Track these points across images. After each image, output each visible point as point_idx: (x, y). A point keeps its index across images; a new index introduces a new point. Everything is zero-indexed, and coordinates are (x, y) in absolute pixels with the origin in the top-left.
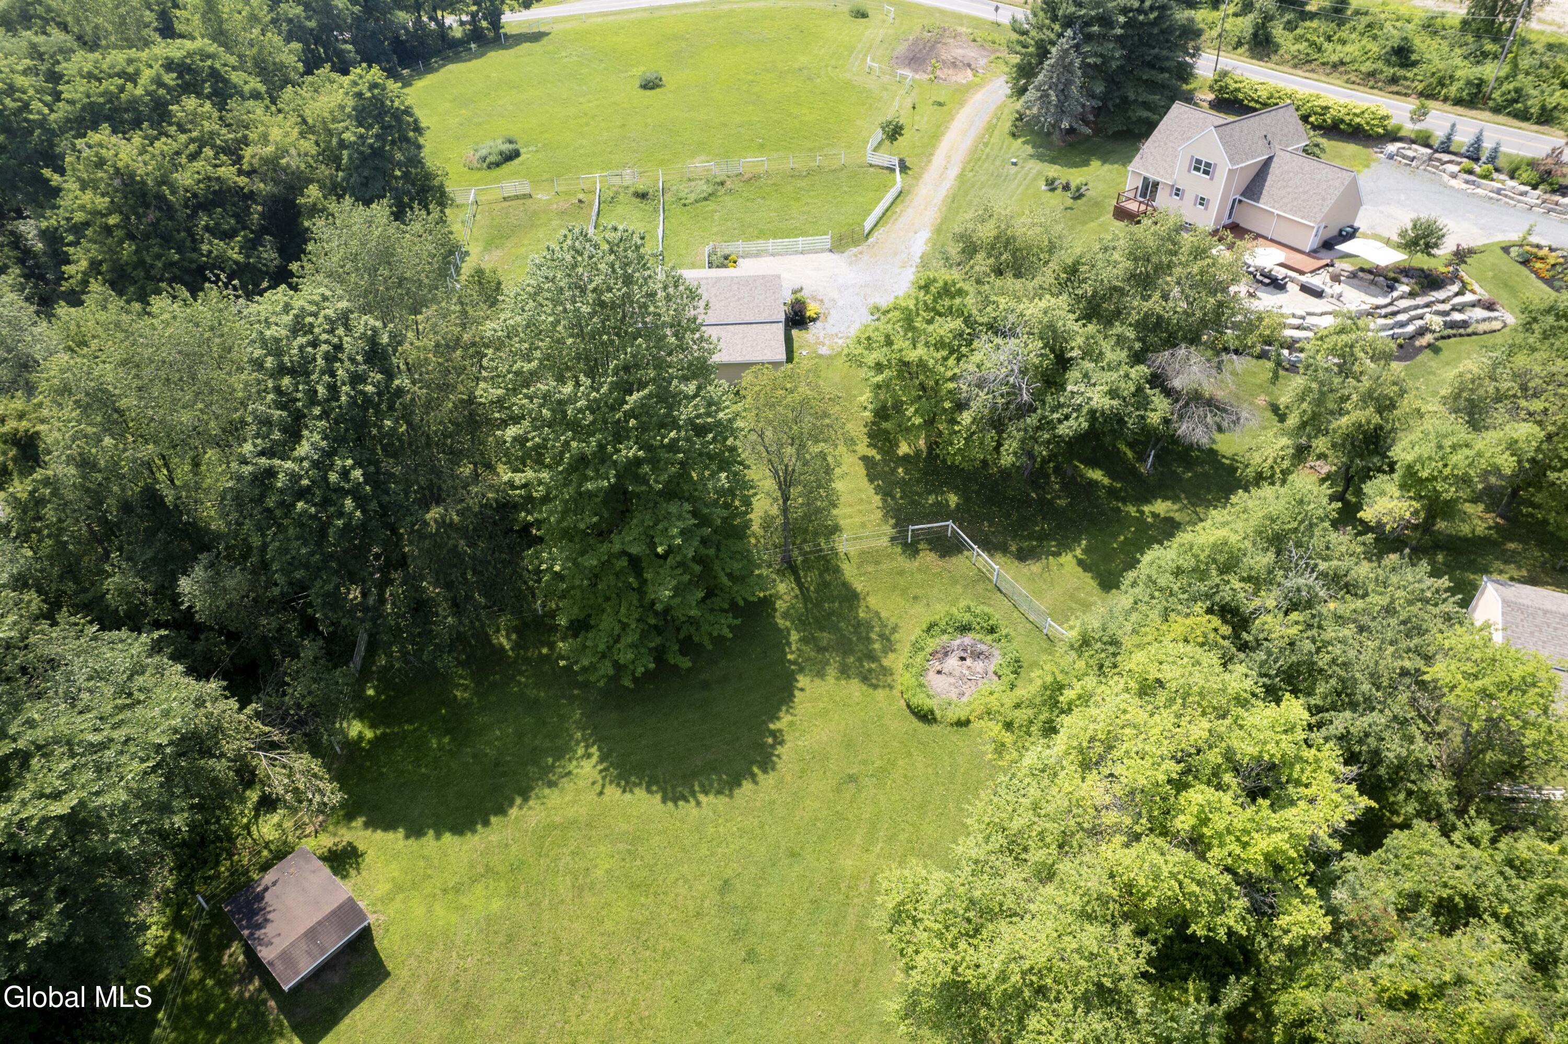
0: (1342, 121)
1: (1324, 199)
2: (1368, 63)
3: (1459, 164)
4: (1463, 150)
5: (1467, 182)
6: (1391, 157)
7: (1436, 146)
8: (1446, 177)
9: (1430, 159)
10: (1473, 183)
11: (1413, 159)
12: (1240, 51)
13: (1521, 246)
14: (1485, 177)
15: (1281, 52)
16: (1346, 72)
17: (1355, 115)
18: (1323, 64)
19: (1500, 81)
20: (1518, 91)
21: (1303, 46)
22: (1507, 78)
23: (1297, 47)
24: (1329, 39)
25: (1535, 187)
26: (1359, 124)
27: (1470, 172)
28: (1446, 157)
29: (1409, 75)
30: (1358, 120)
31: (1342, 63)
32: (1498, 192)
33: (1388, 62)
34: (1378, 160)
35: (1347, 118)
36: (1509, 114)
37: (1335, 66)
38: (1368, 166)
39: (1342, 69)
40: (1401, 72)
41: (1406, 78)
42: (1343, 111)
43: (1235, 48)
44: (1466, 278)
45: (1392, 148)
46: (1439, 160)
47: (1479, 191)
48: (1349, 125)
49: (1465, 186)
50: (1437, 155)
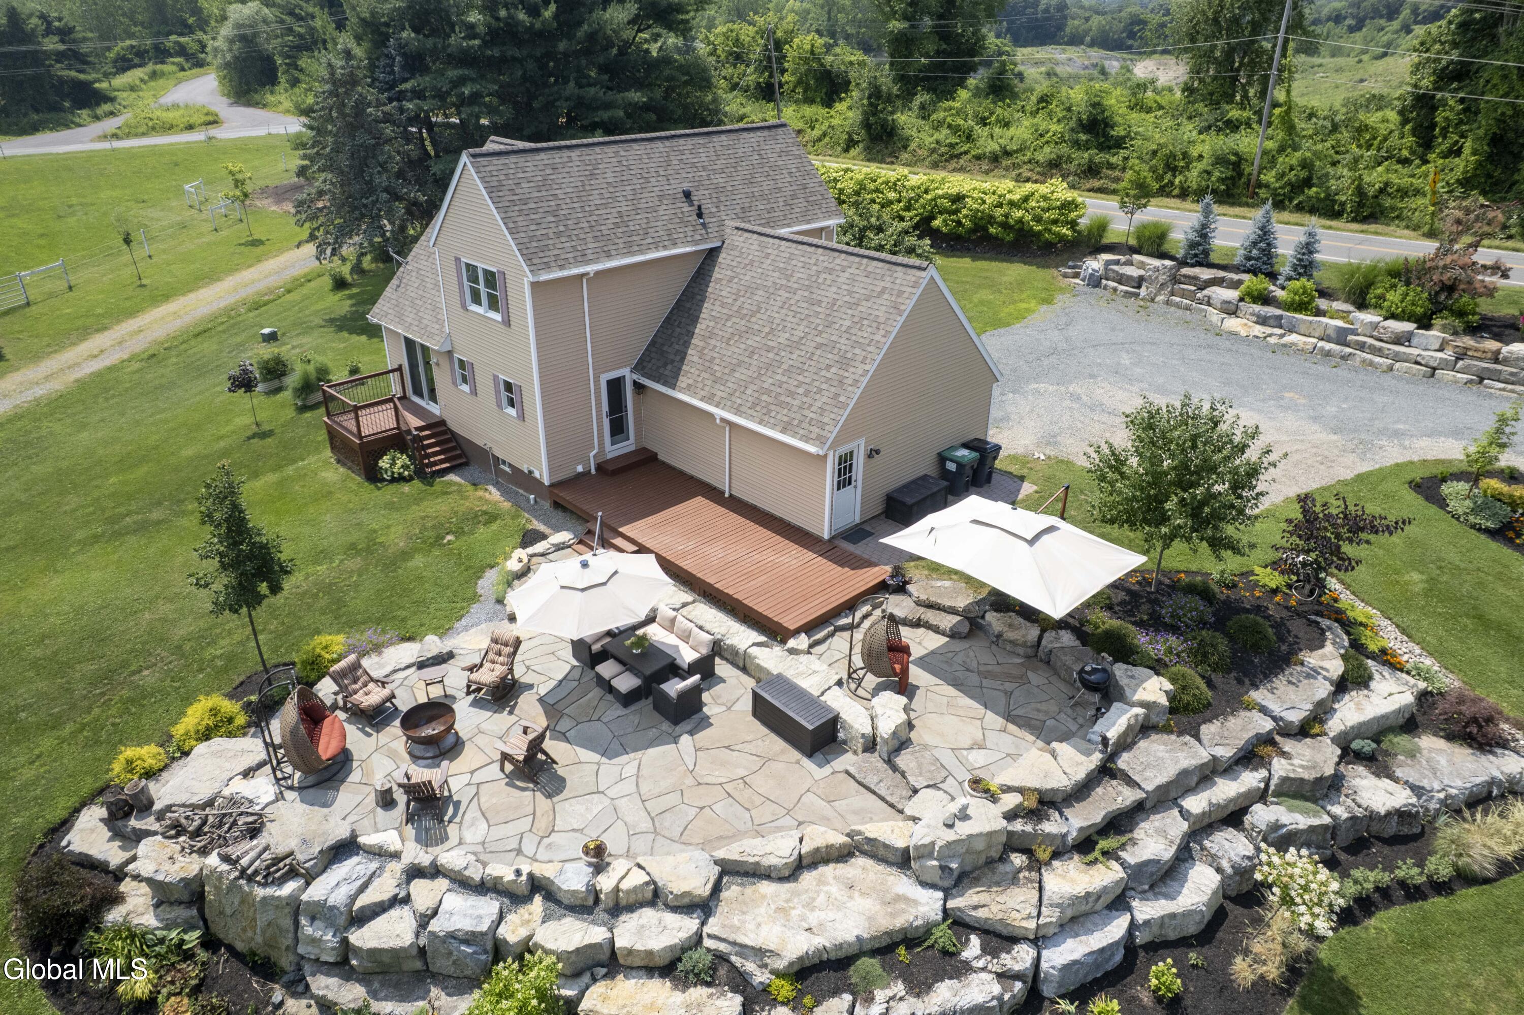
0: (991, 219)
1: (845, 363)
2: (1047, 149)
3: (1235, 285)
4: (1237, 260)
5: (1263, 321)
6: (1095, 282)
7: (1180, 253)
8: (1214, 316)
9: (1175, 279)
10: (1278, 322)
11: (1139, 282)
12: (853, 152)
13: (1474, 478)
14: (1301, 307)
15: (913, 146)
16: (1015, 166)
17: (1012, 204)
18: (978, 158)
19: (1270, 159)
20: (1305, 164)
21: (943, 134)
22: (1281, 149)
23: (937, 136)
24: (983, 122)
25: (1424, 323)
26: (1020, 221)
27: (1265, 299)
28: (1205, 274)
29: (1113, 160)
30: (1018, 214)
31: (1007, 154)
32: (1341, 337)
33: (1077, 144)
34: (1073, 290)
35: (998, 212)
36: (1299, 208)
37: (995, 159)
38: (1048, 301)
39: (1006, 162)
40: (1100, 157)
41: (1111, 166)
42: (989, 199)
43: (846, 150)
44: (1359, 610)
45: (1094, 264)
46: (1193, 279)
47: (1293, 338)
48: (1005, 225)
49: (1258, 330)
50: (1186, 271)
